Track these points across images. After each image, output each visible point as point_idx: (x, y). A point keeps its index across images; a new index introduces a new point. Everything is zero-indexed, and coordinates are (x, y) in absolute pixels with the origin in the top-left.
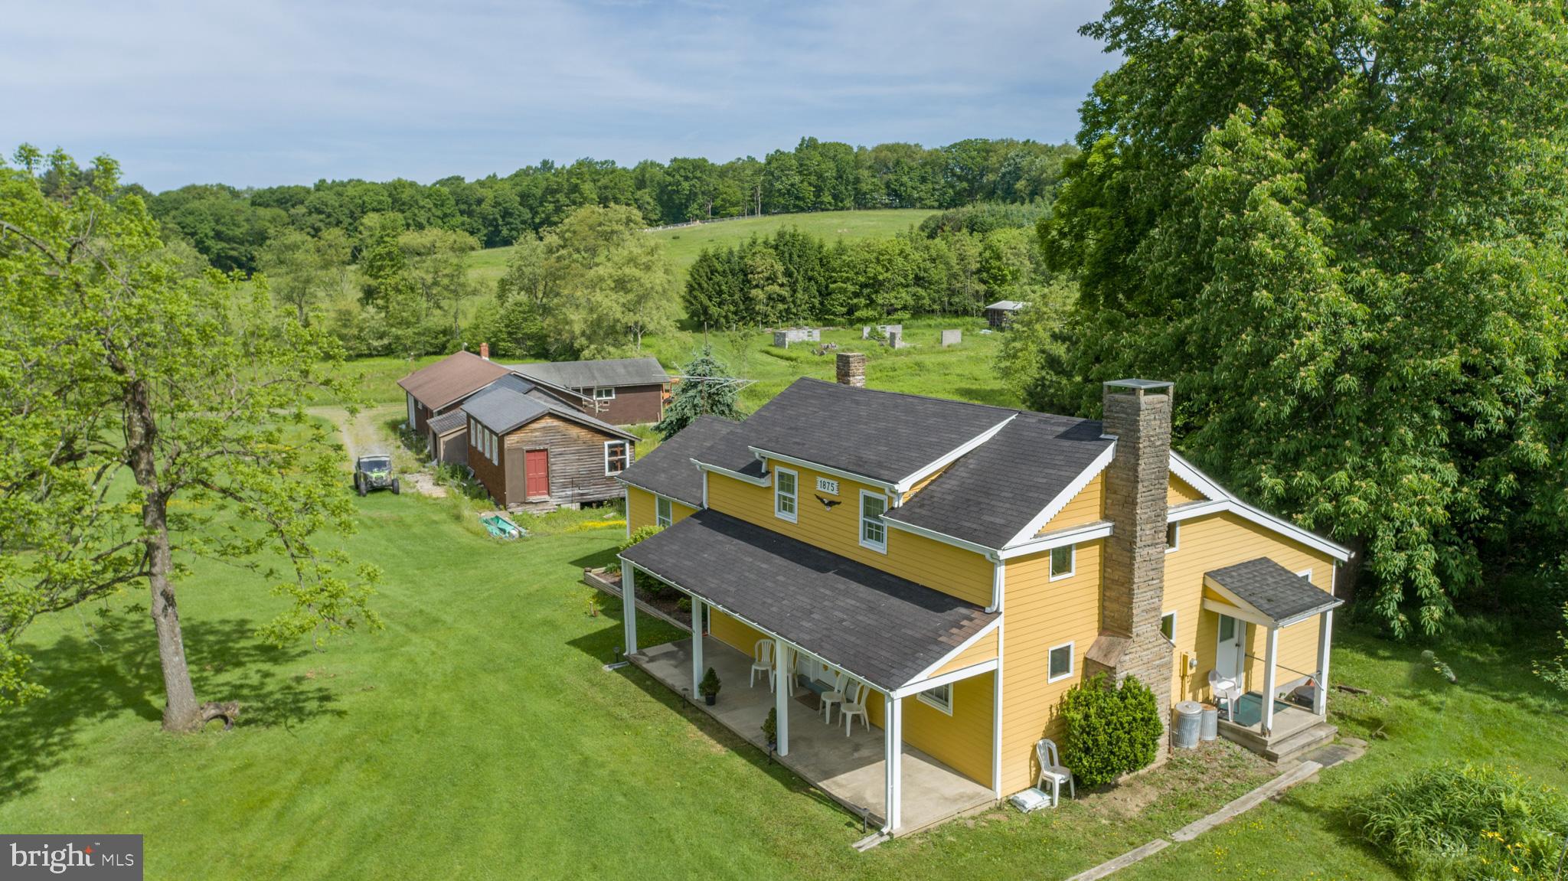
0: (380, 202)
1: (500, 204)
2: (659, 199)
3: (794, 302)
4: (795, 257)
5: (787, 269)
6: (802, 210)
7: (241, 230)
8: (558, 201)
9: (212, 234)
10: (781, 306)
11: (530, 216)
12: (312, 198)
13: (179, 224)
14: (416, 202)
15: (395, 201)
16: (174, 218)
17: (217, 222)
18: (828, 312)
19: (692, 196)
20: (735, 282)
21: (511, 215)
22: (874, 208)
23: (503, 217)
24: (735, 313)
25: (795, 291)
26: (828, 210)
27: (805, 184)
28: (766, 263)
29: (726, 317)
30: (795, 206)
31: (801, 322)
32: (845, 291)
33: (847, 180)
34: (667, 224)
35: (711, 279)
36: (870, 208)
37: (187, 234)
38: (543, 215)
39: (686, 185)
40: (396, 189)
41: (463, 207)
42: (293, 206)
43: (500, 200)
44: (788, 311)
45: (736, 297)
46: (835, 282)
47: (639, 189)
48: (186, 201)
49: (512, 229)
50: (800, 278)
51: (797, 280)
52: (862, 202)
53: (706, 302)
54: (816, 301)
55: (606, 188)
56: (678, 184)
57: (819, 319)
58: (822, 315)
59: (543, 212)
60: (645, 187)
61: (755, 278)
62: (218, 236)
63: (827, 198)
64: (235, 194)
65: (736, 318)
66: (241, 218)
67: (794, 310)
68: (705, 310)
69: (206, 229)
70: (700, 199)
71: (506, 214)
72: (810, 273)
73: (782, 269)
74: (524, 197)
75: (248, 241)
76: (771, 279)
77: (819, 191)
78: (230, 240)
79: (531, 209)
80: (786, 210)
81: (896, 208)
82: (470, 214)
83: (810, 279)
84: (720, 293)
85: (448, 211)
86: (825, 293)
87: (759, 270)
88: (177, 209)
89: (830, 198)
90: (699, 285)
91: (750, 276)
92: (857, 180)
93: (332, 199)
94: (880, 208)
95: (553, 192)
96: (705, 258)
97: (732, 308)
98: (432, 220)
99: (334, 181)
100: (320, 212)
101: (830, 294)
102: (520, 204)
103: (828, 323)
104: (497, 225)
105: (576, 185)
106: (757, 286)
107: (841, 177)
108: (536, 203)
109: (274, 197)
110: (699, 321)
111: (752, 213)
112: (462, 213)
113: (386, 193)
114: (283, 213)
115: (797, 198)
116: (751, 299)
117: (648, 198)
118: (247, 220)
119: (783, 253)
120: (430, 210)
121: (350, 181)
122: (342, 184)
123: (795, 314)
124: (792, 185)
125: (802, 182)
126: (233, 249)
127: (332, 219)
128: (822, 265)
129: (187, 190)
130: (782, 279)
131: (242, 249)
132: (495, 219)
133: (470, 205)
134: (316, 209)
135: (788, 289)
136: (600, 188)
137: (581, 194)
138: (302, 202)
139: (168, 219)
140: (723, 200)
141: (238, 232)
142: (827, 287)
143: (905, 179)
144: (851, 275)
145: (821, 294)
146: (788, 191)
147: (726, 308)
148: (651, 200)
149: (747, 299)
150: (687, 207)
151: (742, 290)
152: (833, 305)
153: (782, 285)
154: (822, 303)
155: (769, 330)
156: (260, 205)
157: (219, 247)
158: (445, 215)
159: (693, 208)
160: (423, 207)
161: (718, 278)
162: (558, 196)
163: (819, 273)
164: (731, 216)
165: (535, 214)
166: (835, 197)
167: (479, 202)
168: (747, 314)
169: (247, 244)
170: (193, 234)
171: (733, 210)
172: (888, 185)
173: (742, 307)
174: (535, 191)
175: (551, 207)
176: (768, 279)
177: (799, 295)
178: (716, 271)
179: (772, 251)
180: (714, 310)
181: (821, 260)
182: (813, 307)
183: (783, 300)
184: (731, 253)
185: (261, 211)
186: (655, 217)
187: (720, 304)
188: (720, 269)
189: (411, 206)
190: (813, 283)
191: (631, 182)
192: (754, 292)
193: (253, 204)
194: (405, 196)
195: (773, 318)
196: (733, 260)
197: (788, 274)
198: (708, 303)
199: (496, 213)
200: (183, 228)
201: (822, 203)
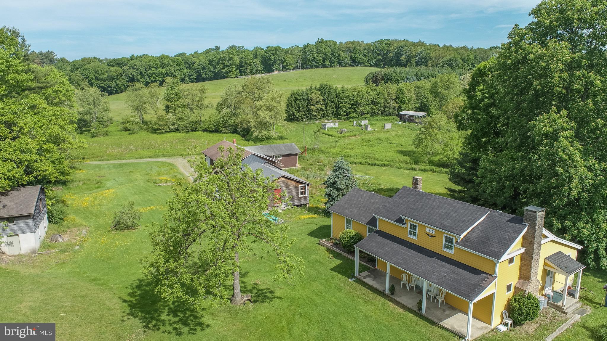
0: (156, 64)
1: (201, 65)
2: (262, 62)
3: (326, 111)
4: (327, 94)
5: (324, 98)
6: (318, 67)
7: (105, 76)
8: (224, 64)
9: (94, 78)
10: (322, 112)
11: (213, 69)
12: (130, 63)
13: (82, 74)
14: (170, 64)
15: (162, 64)
16: (80, 72)
17: (96, 73)
18: (339, 114)
19: (275, 61)
20: (305, 103)
21: (206, 69)
22: (345, 66)
23: (203, 69)
24: (304, 115)
25: (326, 107)
26: (327, 67)
27: (319, 57)
28: (316, 96)
29: (301, 117)
30: (315, 66)
31: (329, 118)
32: (345, 107)
33: (335, 55)
34: (266, 73)
35: (295, 102)
37: (85, 78)
38: (219, 69)
39: (273, 57)
40: (162, 59)
41: (187, 65)
42: (123, 66)
43: (201, 63)
44: (324, 114)
45: (305, 109)
46: (342, 103)
47: (255, 58)
48: (84, 65)
49: (206, 74)
50: (328, 101)
51: (327, 102)
52: (341, 64)
54: (334, 110)
55: (242, 58)
56: (270, 56)
57: (335, 117)
58: (337, 116)
59: (218, 68)
60: (257, 58)
61: (313, 102)
62: (96, 78)
63: (327, 62)
64: (100, 61)
65: (305, 117)
66: (104, 71)
67: (326, 114)
68: (294, 114)
69: (92, 76)
70: (278, 62)
71: (204, 68)
72: (332, 100)
73: (322, 98)
74: (211, 62)
75: (107, 80)
76: (318, 102)
77: (324, 60)
78: (102, 80)
79: (213, 66)
80: (312, 67)
81: (354, 66)
82: (190, 68)
83: (332, 102)
84: (299, 107)
85: (182, 67)
86: (338, 107)
87: (314, 99)
88: (81, 68)
89: (329, 62)
90: (291, 104)
91: (311, 101)
92: (339, 55)
93: (138, 64)
94: (347, 66)
95: (222, 60)
96: (293, 94)
97: (304, 113)
98: (175, 71)
99: (137, 55)
100: (134, 68)
101: (340, 108)
102: (209, 64)
103: (339, 119)
104: (201, 72)
105: (231, 57)
106: (313, 105)
107: (333, 54)
108: (215, 64)
109: (116, 63)
110: (291, 118)
111: (297, 68)
112: (187, 68)
113: (158, 61)
114: (120, 69)
115: (316, 63)
116: (310, 110)
117: (258, 62)
118: (107, 72)
119: (322, 92)
120: (175, 67)
121: (143, 55)
122: (141, 57)
123: (326, 115)
124: (314, 57)
126: (102, 83)
127: (138, 71)
128: (337, 97)
129: (84, 59)
130: (322, 102)
131: (105, 83)
132: (200, 70)
133: (190, 65)
134: (132, 67)
135: (324, 106)
136: (240, 58)
137: (233, 61)
138: (127, 65)
139: (77, 72)
140: (287, 63)
141: (104, 77)
142: (339, 105)
143: (358, 55)
144: (348, 100)
145: (336, 107)
146: (313, 59)
147: (301, 113)
148: (259, 63)
149: (309, 110)
150: (273, 65)
151: (307, 106)
152: (341, 112)
153: (322, 105)
154: (336, 111)
155: (317, 121)
156: (111, 66)
157: (97, 83)
158: (181, 69)
159: (276, 66)
160: (172, 66)
161: (298, 102)
162: (224, 62)
163: (335, 99)
164: (290, 69)
165: (215, 68)
166: (331, 62)
167: (194, 63)
168: (310, 116)
169: (107, 81)
170: (87, 78)
171: (291, 67)
172: (351, 57)
173: (307, 113)
174: (215, 59)
175: (221, 66)
176: (317, 102)
177: (328, 108)
179: (318, 91)
180: (297, 114)
181: (336, 94)
182: (333, 112)
183: (322, 110)
184: (303, 92)
185: (112, 68)
186: (261, 69)
187: (299, 112)
188: (299, 98)
189: (168, 66)
191: (252, 56)
192: (312, 107)
193: (108, 65)
194: (166, 62)
195: (318, 117)
196: (304, 95)
197: (324, 100)
198: (295, 111)
199: (200, 68)
200: (83, 75)
201: (326, 64)
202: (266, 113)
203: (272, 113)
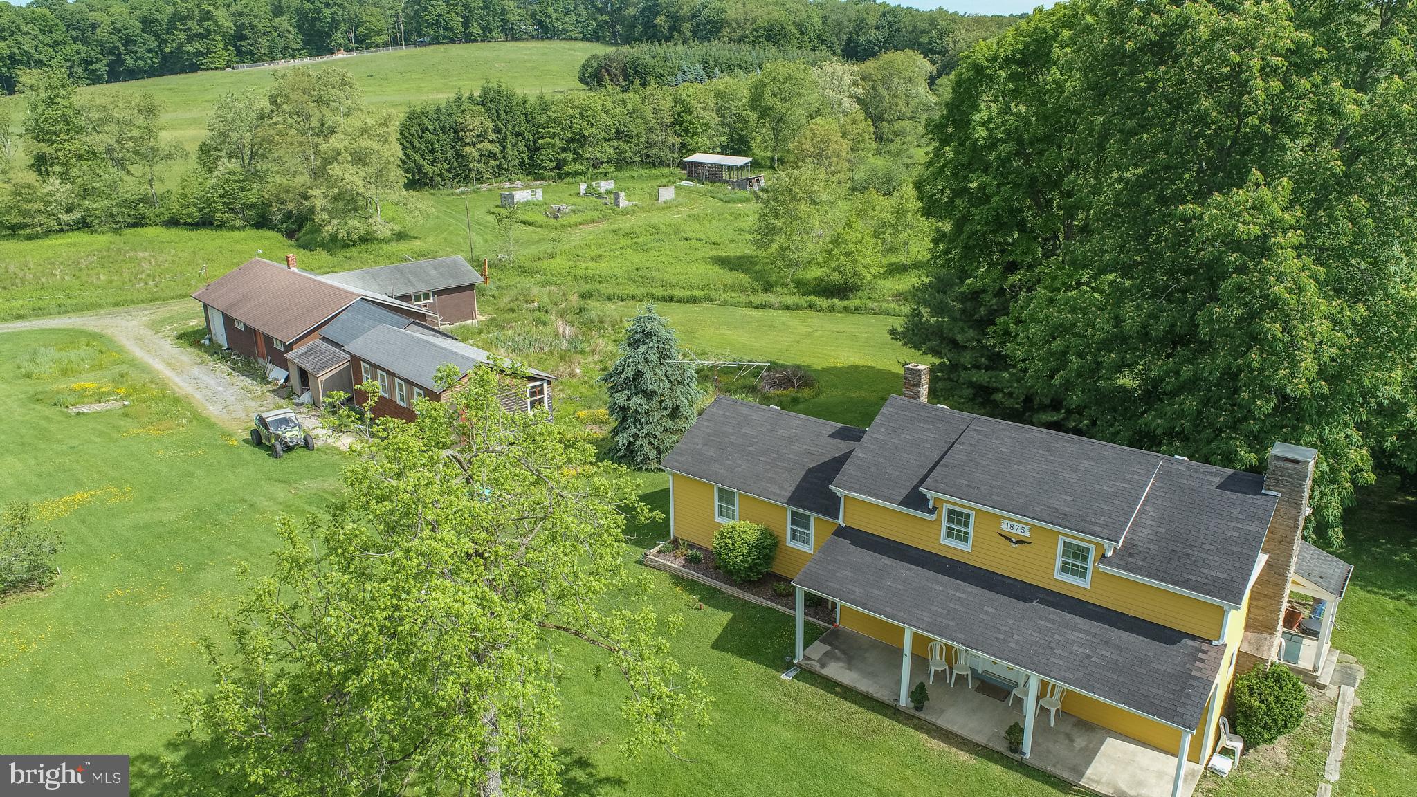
1: (120, 31)
2: (299, 27)
3: (504, 157)
4: (503, 115)
5: (496, 125)
6: (453, 41)
8: (189, 29)
10: (493, 163)
11: (156, 43)
14: (18, 27)
18: (539, 167)
19: (334, 25)
20: (447, 139)
21: (134, 43)
22: (521, 39)
23: (125, 45)
24: (449, 171)
25: (504, 148)
26: (476, 41)
27: (453, 14)
28: (476, 121)
29: (441, 175)
30: (445, 37)
31: (513, 177)
32: (552, 146)
33: (494, 11)
34: (311, 56)
35: (421, 137)
36: (517, 40)
38: (174, 45)
39: (327, 12)
41: (76, 33)
43: (119, 26)
44: (499, 166)
45: (449, 154)
46: (543, 137)
47: (276, 15)
49: (137, 59)
50: (508, 133)
51: (506, 136)
52: (510, 33)
53: (420, 161)
54: (525, 156)
55: (240, 14)
56: (319, 11)
57: (528, 174)
58: (532, 170)
59: (173, 41)
60: (282, 14)
61: (469, 136)
63: (476, 29)
65: (451, 175)
67: (506, 166)
68: (420, 169)
70: (344, 27)
71: (128, 41)
72: (517, 129)
73: (491, 126)
74: (147, 23)
76: (482, 136)
77: (466, 23)
79: (155, 35)
80: (435, 41)
81: (542, 39)
82: (85, 42)
83: (518, 135)
84: (433, 151)
85: (59, 39)
86: (534, 149)
87: (471, 128)
89: (479, 29)
90: (411, 143)
91: (461, 134)
92: (504, 10)
94: (527, 40)
95: (183, 19)
96: (412, 116)
97: (446, 166)
98: (40, 49)
101: (539, 149)
102: (143, 31)
103: (539, 178)
104: (120, 54)
105: (209, 12)
106: (468, 144)
107: (488, 8)
108: (162, 30)
110: (417, 182)
111: (395, 43)
112: (75, 40)
115: (446, 29)
116: (463, 156)
117: (286, 26)
119: (491, 109)
120: (36, 36)
123: (506, 170)
124: (440, 15)
125: (449, 12)
128: (528, 121)
130: (492, 136)
132: (117, 48)
133: (83, 32)
135: (497, 144)
136: (234, 15)
137: (216, 22)
140: (369, 29)
142: (535, 142)
143: (550, 10)
144: (558, 130)
145: (528, 149)
146: (437, 21)
147: (439, 166)
148: (291, 28)
149: (459, 156)
150: (329, 36)
151: (453, 147)
152: (542, 160)
153: (491, 142)
154: (531, 158)
155: (484, 186)
158: (56, 43)
159: (337, 37)
161: (428, 136)
162: (189, 23)
163: (525, 127)
164: (378, 46)
165: (162, 42)
166: (484, 29)
167: (94, 27)
168: (463, 173)
171: (378, 39)
172: (534, 15)
173: (456, 164)
174: (158, 16)
175: (182, 36)
176: (478, 136)
177: (509, 150)
178: (427, 129)
179: (480, 108)
180: (428, 169)
181: (526, 115)
182: (523, 162)
183: (493, 156)
184: (438, 109)
186: (298, 46)
187: (433, 162)
188: (430, 127)
189: (13, 33)
190: (520, 138)
191: (267, 9)
192: (467, 150)
195: (486, 175)
196: (442, 117)
197: (497, 130)
198: (422, 162)
199: (116, 40)
201: (471, 34)
202: (353, 170)
203: (370, 170)
